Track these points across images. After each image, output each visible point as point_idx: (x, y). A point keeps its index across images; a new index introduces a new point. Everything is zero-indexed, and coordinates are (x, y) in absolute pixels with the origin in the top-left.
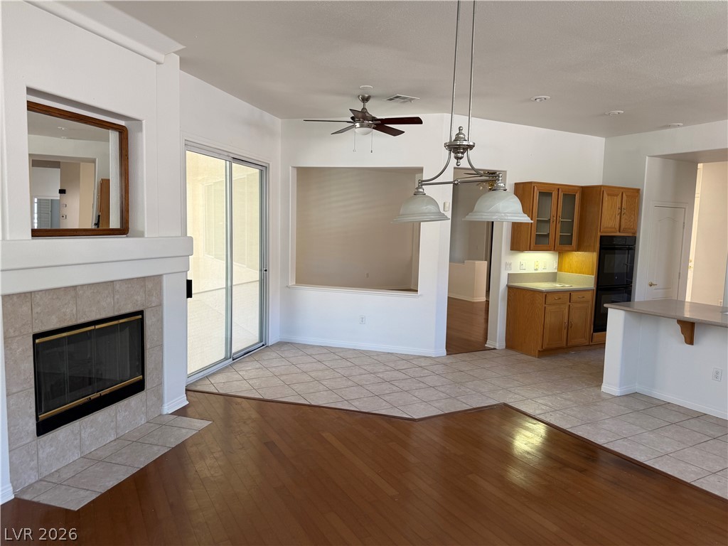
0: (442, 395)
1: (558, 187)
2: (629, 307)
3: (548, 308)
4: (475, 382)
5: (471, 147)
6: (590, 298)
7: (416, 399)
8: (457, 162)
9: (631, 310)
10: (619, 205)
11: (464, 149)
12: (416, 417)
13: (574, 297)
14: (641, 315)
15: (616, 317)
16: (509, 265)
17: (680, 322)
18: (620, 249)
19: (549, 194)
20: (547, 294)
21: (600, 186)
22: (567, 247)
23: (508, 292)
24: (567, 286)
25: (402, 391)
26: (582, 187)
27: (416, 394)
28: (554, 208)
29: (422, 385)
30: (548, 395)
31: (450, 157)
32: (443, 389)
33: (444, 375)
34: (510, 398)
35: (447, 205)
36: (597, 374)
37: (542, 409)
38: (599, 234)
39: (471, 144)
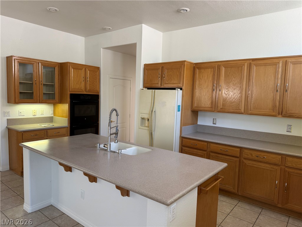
1: (39, 61)
6: (65, 132)
10: (83, 75)
13: (50, 132)
16: (6, 113)
20: (23, 133)
21: (67, 63)
22: (51, 101)
23: (8, 131)
26: (61, 64)
28: (36, 75)
38: (69, 93)
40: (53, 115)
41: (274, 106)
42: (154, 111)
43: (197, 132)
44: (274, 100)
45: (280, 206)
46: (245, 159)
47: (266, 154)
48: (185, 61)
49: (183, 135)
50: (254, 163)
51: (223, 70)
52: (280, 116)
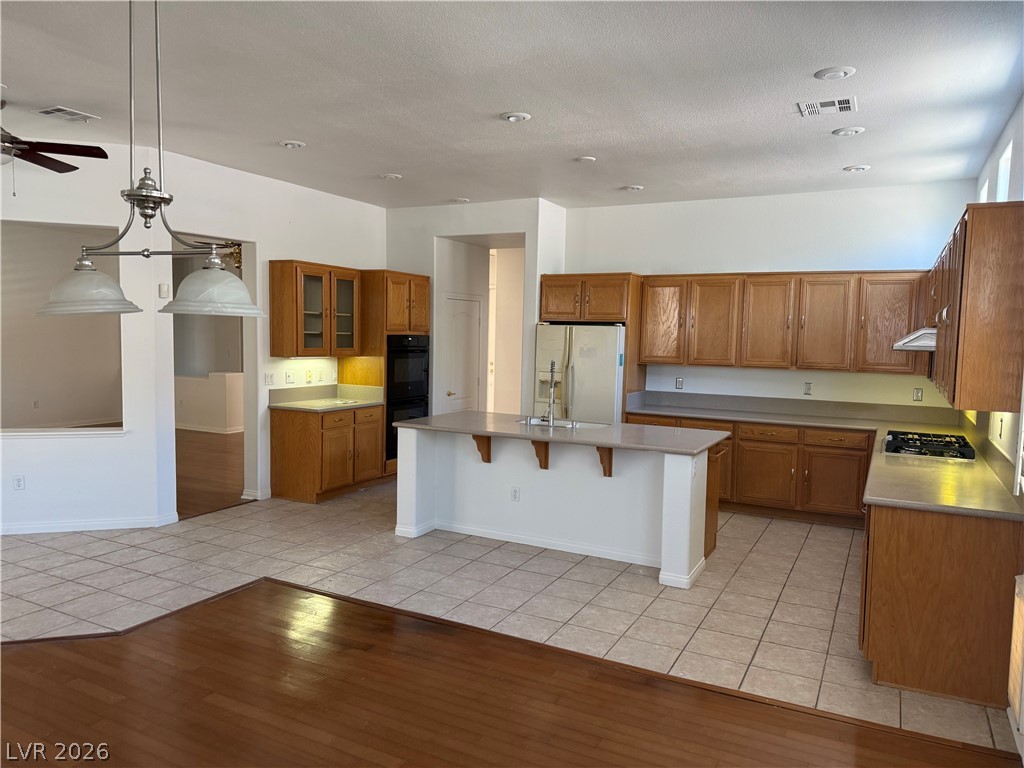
0: (167, 584)
1: (330, 269)
2: (426, 424)
3: (327, 434)
4: (222, 555)
5: (168, 201)
6: (380, 415)
7: (122, 599)
8: (146, 223)
9: (428, 428)
10: (406, 296)
11: (154, 203)
12: (120, 629)
13: (360, 415)
14: (436, 433)
15: (408, 437)
16: (269, 378)
17: (476, 437)
18: (413, 351)
19: (319, 279)
20: (323, 415)
21: (383, 272)
22: (347, 351)
23: (271, 416)
24: (350, 403)
25: (98, 591)
26: (362, 272)
27: (123, 592)
28: (327, 298)
29: (134, 575)
30: (327, 554)
31: (133, 214)
32: (170, 575)
33: (171, 553)
34: (275, 568)
35: (164, 289)
36: (388, 514)
37: (318, 575)
38: (386, 333)
39: (167, 196)
40: (336, 383)
41: (784, 353)
42: (570, 366)
43: (645, 406)
44: (784, 342)
45: (798, 508)
46: (742, 440)
47: (775, 428)
48: (630, 274)
49: (628, 410)
50: (757, 444)
51: (697, 290)
52: (794, 368)
